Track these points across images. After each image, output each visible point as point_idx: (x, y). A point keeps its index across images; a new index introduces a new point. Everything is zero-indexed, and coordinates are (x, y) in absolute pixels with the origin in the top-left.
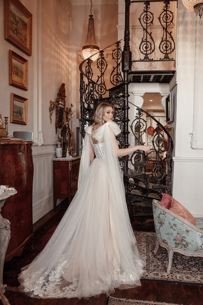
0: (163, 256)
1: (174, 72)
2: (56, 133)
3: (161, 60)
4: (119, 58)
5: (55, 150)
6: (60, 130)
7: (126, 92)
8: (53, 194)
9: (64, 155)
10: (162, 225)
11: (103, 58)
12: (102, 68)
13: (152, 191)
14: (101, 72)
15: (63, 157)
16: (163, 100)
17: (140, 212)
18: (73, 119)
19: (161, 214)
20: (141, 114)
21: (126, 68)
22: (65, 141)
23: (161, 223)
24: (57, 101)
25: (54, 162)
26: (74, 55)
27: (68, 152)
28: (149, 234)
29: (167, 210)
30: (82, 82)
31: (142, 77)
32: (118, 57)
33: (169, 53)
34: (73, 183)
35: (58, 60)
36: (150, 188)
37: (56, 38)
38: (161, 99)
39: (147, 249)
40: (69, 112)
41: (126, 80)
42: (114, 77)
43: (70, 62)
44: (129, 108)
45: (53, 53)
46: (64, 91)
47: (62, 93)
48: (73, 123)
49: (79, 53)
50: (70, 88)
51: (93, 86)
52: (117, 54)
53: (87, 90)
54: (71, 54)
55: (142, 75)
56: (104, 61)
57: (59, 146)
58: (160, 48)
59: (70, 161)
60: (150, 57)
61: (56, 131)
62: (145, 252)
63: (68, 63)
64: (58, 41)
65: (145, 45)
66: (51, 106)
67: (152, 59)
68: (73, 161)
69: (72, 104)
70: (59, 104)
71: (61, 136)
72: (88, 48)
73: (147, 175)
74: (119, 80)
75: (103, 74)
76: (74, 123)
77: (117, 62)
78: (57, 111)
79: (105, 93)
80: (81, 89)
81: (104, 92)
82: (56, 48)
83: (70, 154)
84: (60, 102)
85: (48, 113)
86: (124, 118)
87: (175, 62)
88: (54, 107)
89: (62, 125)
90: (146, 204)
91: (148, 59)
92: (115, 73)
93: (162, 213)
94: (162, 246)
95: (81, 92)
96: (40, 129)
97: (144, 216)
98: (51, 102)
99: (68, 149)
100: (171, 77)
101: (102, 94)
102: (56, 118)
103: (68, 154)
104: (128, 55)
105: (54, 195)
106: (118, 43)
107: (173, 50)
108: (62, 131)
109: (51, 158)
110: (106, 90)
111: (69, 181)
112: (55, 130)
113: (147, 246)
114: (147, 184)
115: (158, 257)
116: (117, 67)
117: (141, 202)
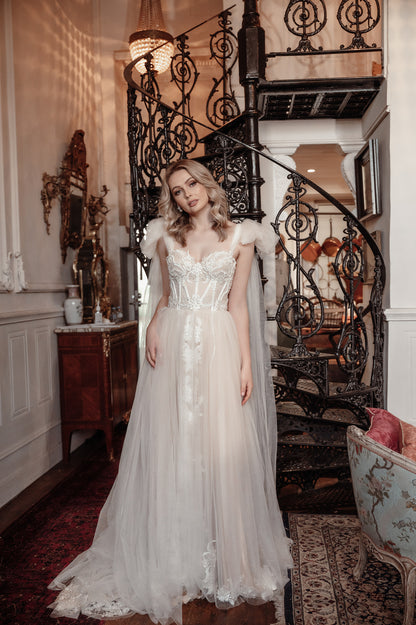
0: (381, 586)
1: (378, 82)
2: (64, 261)
3: (342, 51)
4: (227, 54)
5: (63, 306)
6: (73, 254)
7: (253, 139)
8: (60, 421)
9: (88, 317)
10: (380, 499)
11: (186, 55)
12: (183, 82)
13: (336, 403)
14: (183, 91)
15: (85, 322)
16: (348, 164)
17: (298, 460)
18: (109, 227)
19: (377, 466)
20: (300, 190)
21: (252, 74)
22: (89, 282)
23: (380, 495)
24: (64, 176)
25: (60, 336)
26: (108, 63)
27: (98, 308)
28: (330, 520)
29: (395, 456)
30: (133, 111)
31: (292, 101)
32: (224, 52)
33: (364, 32)
34: (116, 391)
35: (64, 69)
36: (331, 394)
37: (56, 12)
38: (342, 160)
39: (331, 567)
40: (97, 206)
41: (251, 105)
42: (215, 105)
43: (97, 78)
44: (261, 182)
45: (47, 49)
46: (83, 151)
47: (76, 155)
48: (110, 237)
49: (120, 57)
50: (97, 144)
51: (164, 119)
52: (224, 45)
53: (147, 139)
54: (97, 59)
55: (294, 94)
56: (189, 63)
57: (73, 294)
58: (339, 17)
59: (107, 333)
60: (315, 42)
61: (64, 256)
62: (328, 574)
63: (90, 81)
64: (61, 20)
65: (300, 12)
66: (46, 187)
67: (321, 48)
68: (113, 332)
69: (104, 187)
70: (69, 184)
71: (78, 269)
72: (144, 38)
73: (323, 359)
74: (230, 113)
75: (188, 96)
76: (113, 236)
77: (224, 67)
78: (63, 202)
79: (193, 149)
80: (132, 129)
81: (192, 145)
82: (56, 36)
83: (105, 315)
84: (73, 180)
85: (39, 208)
86: (251, 209)
87: (382, 55)
88: (54, 191)
89: (80, 238)
90: (317, 441)
91: (310, 47)
92: (219, 94)
93: (382, 463)
94: (382, 559)
95: (130, 138)
96: (17, 248)
97: (309, 471)
98: (45, 176)
99: (98, 302)
100: (371, 97)
101: (187, 149)
102: (63, 221)
103: (98, 314)
104: (255, 39)
105: (64, 423)
106: (225, 15)
107: (376, 23)
108: (79, 255)
109: (52, 326)
110: (198, 141)
111: (106, 384)
112: (60, 251)
113: (331, 555)
114: (324, 383)
115: (367, 588)
116: (224, 78)
117: (300, 433)
